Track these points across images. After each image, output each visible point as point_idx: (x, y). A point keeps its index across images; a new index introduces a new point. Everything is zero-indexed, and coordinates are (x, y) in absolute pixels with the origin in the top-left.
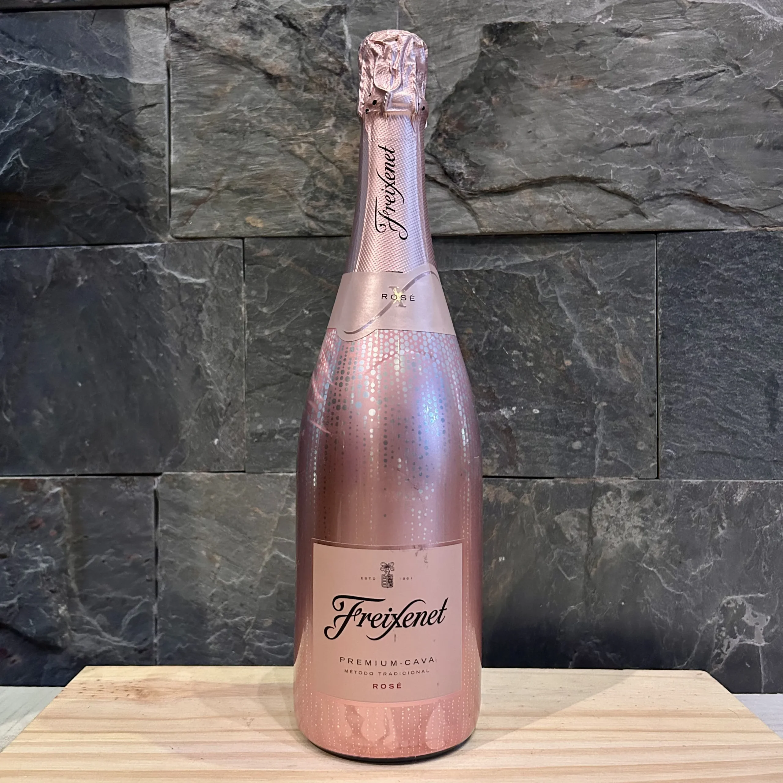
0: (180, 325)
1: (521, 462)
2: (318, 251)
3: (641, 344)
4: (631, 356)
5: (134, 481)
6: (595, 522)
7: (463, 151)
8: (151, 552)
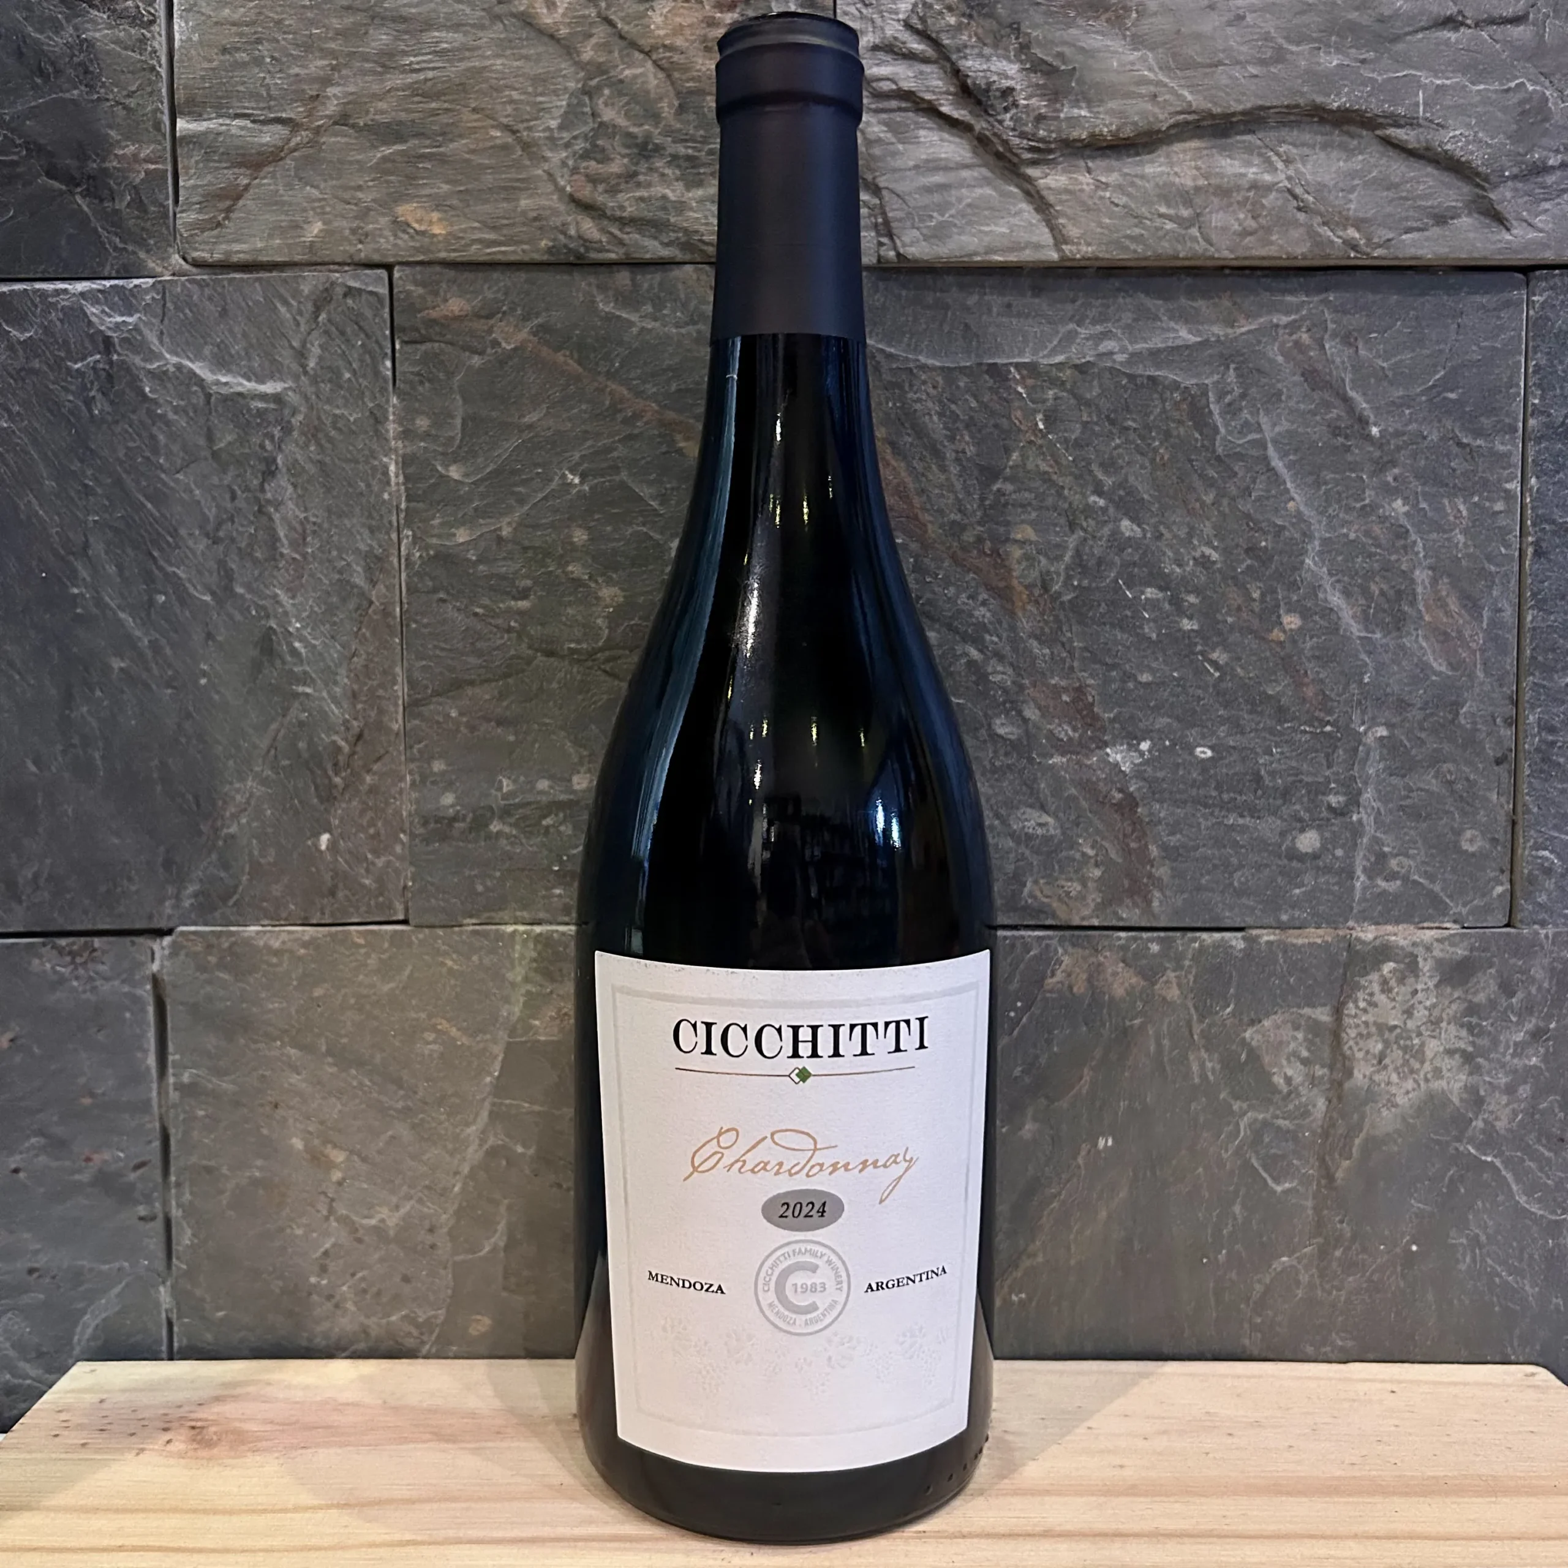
0: (211, 513)
1: (1161, 890)
2: (605, 306)
3: (1483, 573)
4: (1454, 606)
5: (94, 950)
6: (1351, 1043)
7: (1015, 28)
8: (150, 1142)
